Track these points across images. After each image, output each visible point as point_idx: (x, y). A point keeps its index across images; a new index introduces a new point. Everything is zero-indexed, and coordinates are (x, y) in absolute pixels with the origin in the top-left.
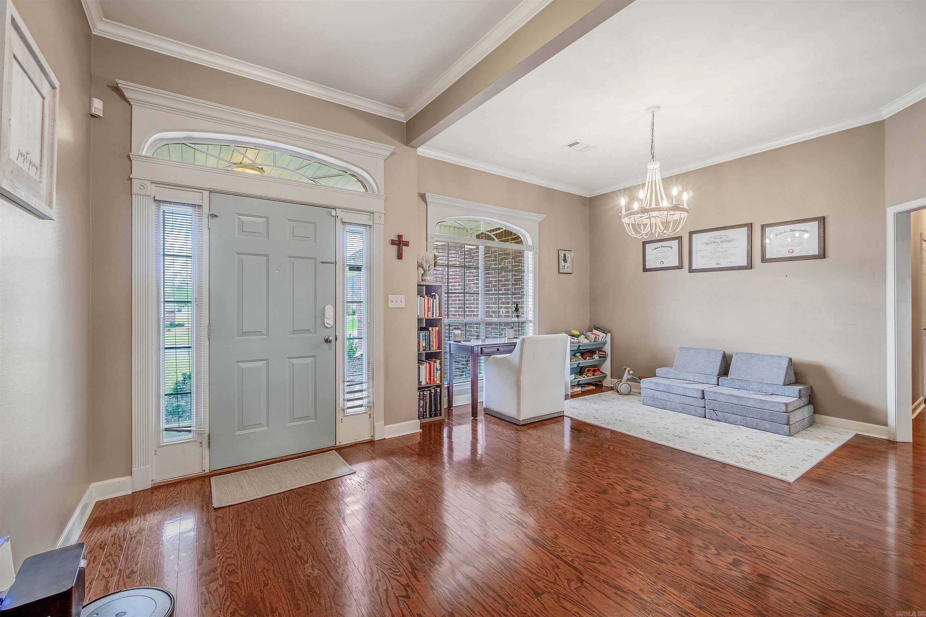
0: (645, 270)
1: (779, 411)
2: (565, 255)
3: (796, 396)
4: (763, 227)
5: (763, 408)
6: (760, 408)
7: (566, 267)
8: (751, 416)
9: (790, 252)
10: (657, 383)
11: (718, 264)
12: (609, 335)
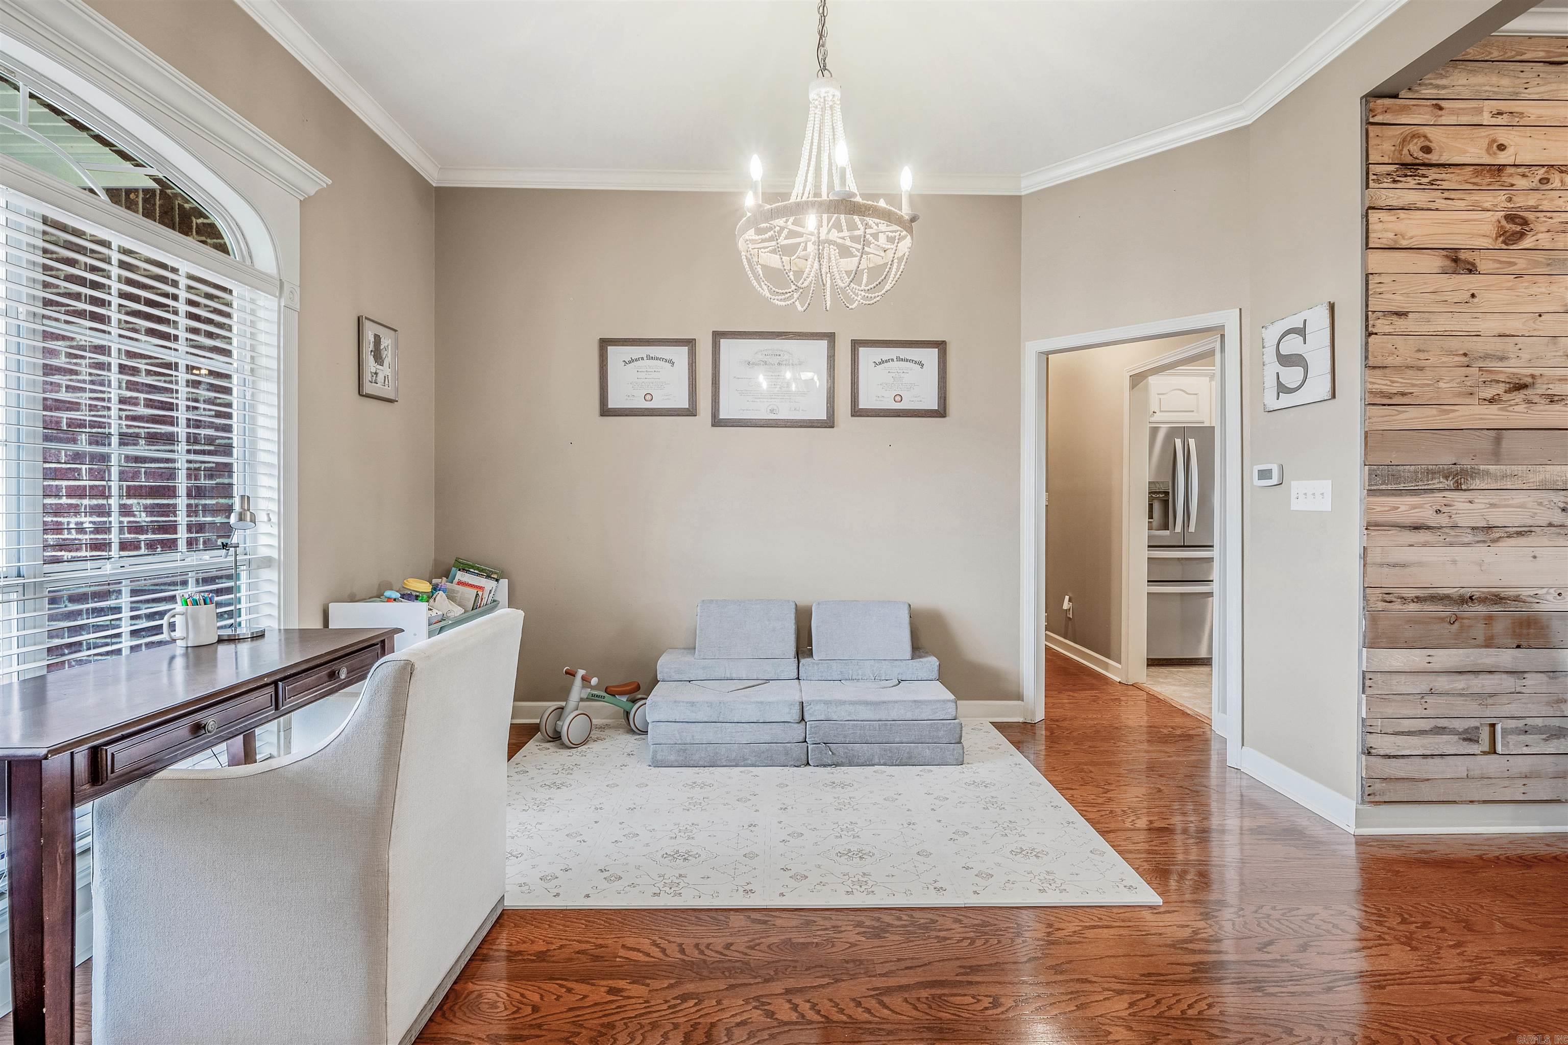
0: (605, 412)
1: (945, 717)
2: (378, 340)
3: (933, 678)
4: (856, 344)
5: (919, 718)
7: (380, 378)
8: (897, 740)
10: (693, 704)
11: (772, 411)
12: (504, 582)
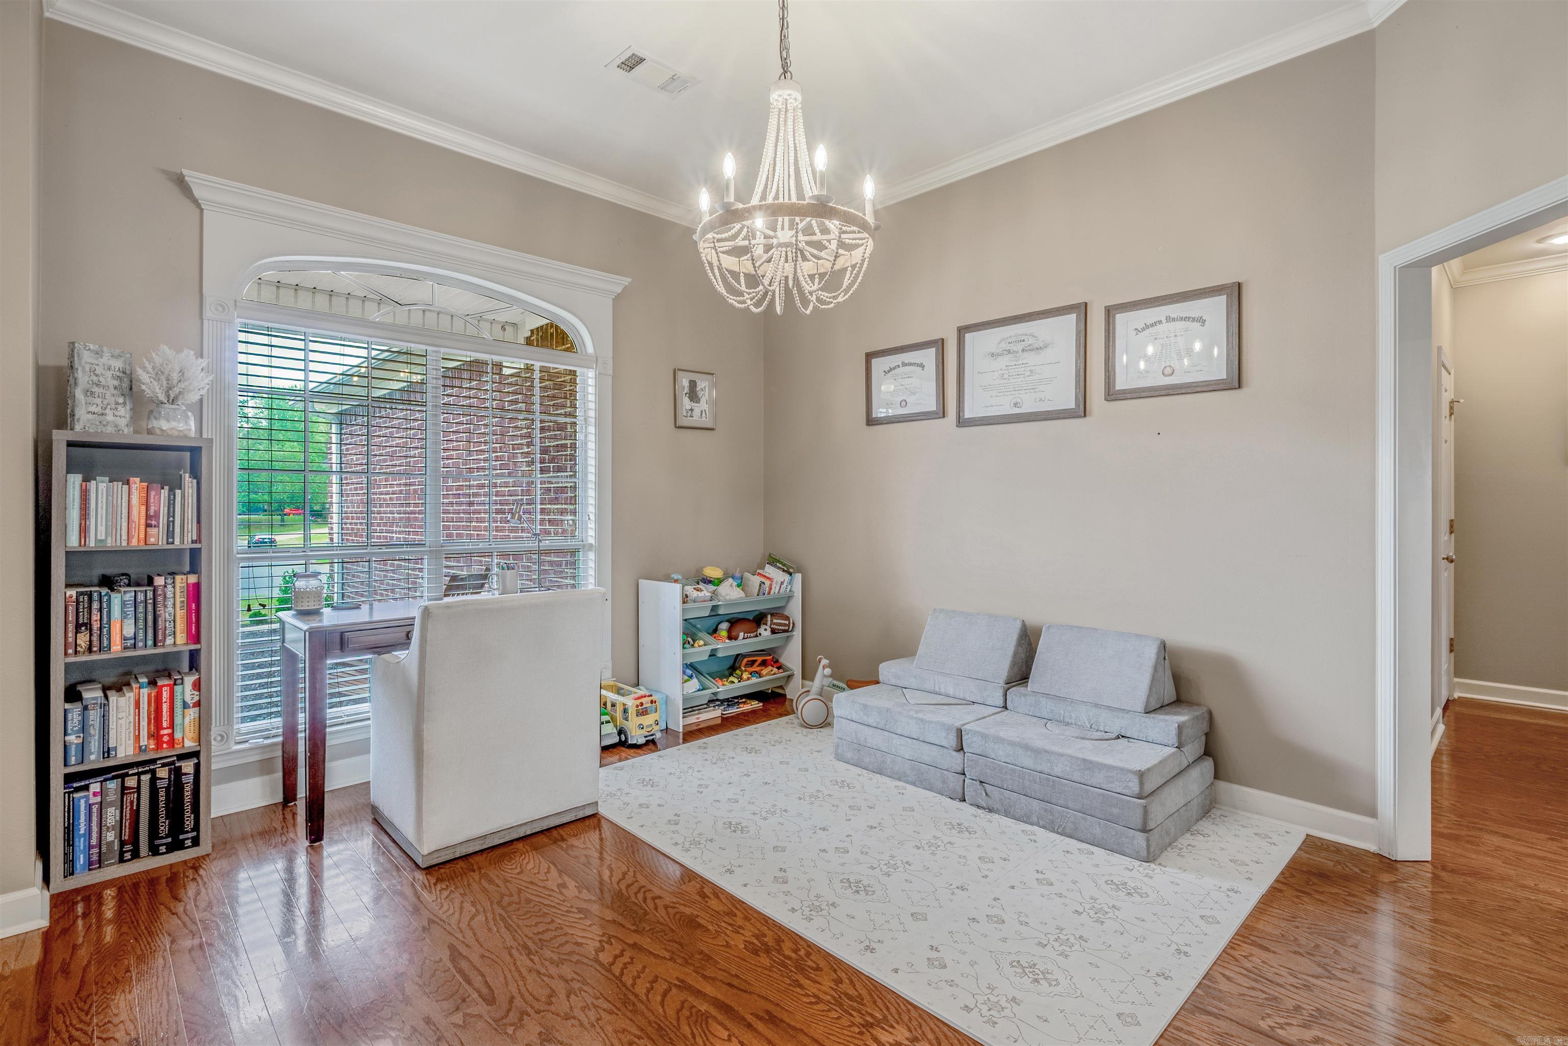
1: (1124, 791)
2: (693, 384)
3: (1170, 743)
4: (1110, 312)
5: (1089, 783)
6: (1082, 781)
7: (697, 412)
8: (1061, 802)
9: (1166, 372)
10: (865, 706)
11: (1015, 405)
12: (798, 577)
